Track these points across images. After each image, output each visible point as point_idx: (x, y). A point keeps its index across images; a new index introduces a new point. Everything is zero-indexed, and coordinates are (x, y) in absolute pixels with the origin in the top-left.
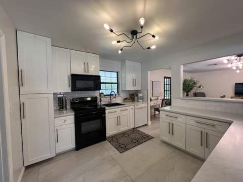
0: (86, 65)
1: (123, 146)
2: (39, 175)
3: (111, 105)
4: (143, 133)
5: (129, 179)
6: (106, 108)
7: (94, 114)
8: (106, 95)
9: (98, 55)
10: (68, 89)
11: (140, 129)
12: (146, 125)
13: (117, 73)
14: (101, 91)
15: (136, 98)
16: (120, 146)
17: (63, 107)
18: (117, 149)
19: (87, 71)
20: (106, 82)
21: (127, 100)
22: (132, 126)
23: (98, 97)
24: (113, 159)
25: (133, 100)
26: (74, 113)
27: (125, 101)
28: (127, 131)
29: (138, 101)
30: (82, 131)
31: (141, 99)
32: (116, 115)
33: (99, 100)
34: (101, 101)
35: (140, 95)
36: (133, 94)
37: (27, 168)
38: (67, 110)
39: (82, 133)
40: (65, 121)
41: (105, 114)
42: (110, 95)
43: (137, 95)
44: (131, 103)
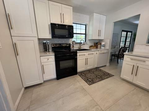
0: (62, 15)
1: (90, 80)
2: (32, 94)
3: (80, 50)
4: (105, 71)
5: (100, 108)
6: (78, 52)
7: (68, 56)
8: (77, 43)
9: (72, 7)
10: (49, 36)
11: (101, 69)
12: (105, 66)
13: (86, 25)
14: (73, 39)
15: (99, 46)
16: (88, 80)
17: (47, 50)
18: (86, 81)
19: (62, 22)
20: (77, 33)
21: (93, 48)
22: (96, 66)
23: (71, 44)
24: (84, 89)
25: (97, 48)
26: (54, 54)
27: (91, 48)
28: (92, 69)
29: (100, 48)
30: (61, 67)
31: (103, 47)
32: (84, 57)
33: (72, 46)
34: (73, 47)
35: (103, 43)
36: (97, 43)
37: (26, 88)
38: (50, 52)
39: (61, 68)
40: (48, 59)
41: (77, 56)
42: (80, 43)
43: (101, 44)
44: (95, 49)
